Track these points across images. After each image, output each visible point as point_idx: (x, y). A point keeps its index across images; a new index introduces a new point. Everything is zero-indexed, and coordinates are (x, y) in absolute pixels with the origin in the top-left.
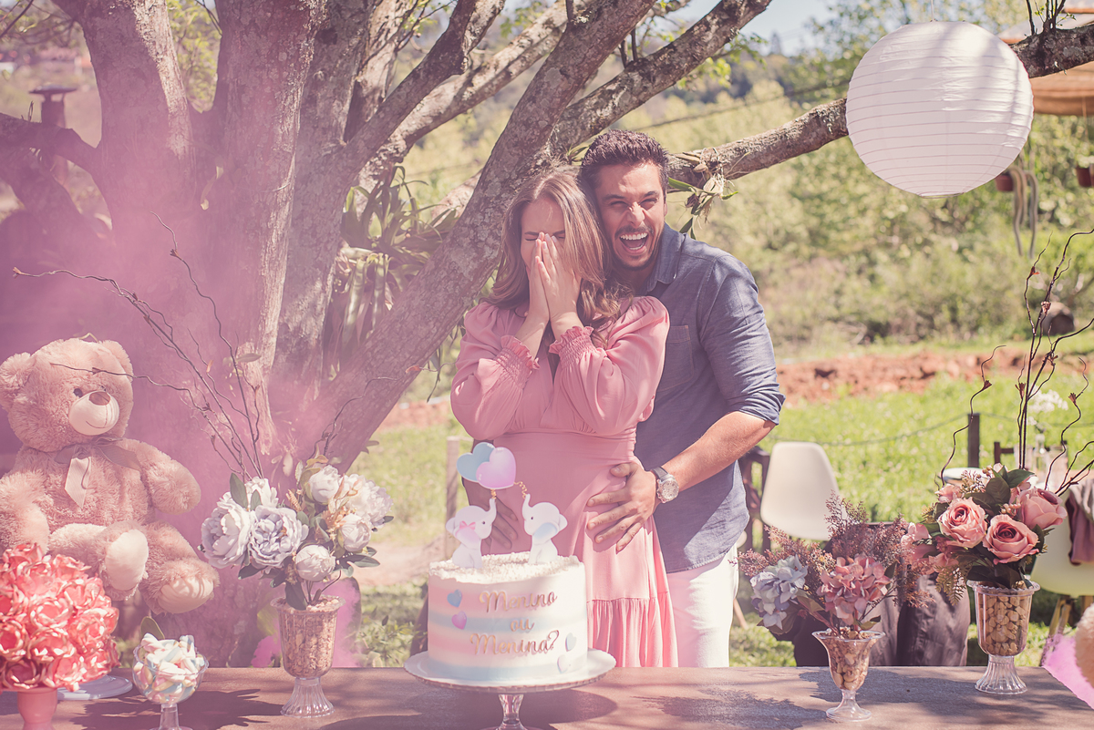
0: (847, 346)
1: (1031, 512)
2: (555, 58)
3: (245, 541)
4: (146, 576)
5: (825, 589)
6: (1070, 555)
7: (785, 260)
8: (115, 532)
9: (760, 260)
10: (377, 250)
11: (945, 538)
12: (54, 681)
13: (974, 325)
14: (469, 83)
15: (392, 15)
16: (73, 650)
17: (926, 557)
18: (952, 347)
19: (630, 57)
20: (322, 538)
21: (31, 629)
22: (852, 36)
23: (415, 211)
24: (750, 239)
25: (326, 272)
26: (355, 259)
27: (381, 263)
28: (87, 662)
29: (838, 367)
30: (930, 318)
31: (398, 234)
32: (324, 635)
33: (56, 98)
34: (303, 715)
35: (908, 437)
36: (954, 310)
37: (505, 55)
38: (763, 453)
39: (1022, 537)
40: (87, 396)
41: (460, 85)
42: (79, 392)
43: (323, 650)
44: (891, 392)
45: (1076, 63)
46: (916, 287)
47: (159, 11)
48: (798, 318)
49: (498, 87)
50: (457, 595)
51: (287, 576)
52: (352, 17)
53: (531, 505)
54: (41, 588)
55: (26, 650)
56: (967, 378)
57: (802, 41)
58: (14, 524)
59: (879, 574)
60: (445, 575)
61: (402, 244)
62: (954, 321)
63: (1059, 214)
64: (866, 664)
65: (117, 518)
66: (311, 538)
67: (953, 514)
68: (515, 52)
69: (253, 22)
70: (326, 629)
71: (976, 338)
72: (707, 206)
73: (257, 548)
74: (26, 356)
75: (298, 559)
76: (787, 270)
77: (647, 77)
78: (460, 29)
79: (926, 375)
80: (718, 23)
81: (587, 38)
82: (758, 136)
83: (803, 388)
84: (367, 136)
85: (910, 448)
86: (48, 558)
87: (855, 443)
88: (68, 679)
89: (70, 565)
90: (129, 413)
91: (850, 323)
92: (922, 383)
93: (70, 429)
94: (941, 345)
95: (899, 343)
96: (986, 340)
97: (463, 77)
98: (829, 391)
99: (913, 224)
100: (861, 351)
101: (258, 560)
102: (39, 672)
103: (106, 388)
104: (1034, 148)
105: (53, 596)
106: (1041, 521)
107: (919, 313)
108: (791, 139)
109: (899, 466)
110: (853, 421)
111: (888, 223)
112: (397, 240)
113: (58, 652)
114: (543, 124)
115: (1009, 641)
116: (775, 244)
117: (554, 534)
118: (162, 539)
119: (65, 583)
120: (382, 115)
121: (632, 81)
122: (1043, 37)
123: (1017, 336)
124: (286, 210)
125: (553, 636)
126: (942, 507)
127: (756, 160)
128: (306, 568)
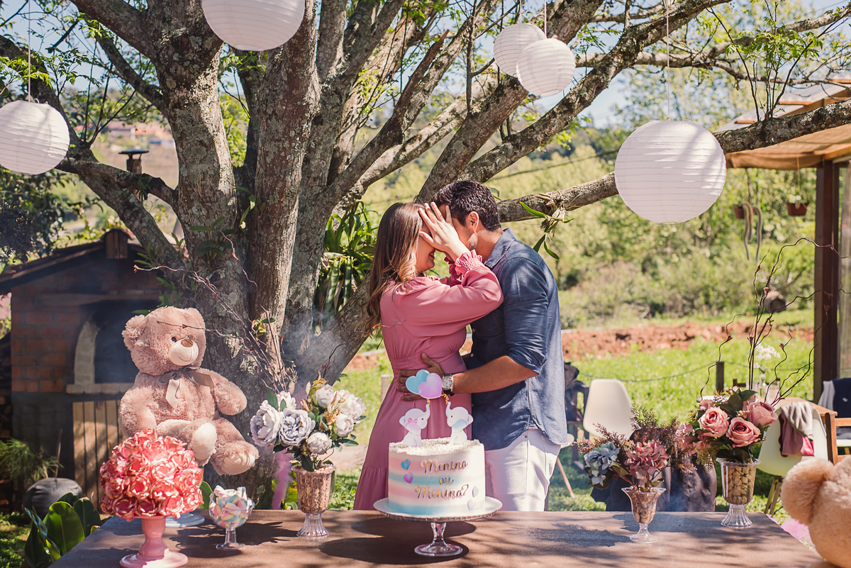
0: (637, 319)
1: (756, 415)
2: (460, 135)
3: (277, 430)
4: (215, 451)
5: (629, 461)
6: (781, 450)
7: (596, 263)
8: (198, 424)
9: (580, 263)
10: (346, 254)
11: (703, 431)
12: (166, 511)
13: (720, 306)
14: (403, 149)
15: (355, 107)
16: (177, 493)
17: (691, 443)
18: (705, 320)
19: (506, 133)
20: (324, 429)
21: (153, 480)
22: (641, 116)
23: (370, 230)
24: (573, 249)
25: (315, 267)
26: (333, 259)
27: (349, 262)
28: (185, 501)
29: (631, 332)
30: (692, 301)
31: (359, 244)
32: (324, 487)
33: (136, 157)
34: (310, 537)
35: (677, 376)
36: (707, 296)
37: (427, 131)
38: (584, 386)
39: (750, 431)
40: (179, 342)
41: (397, 151)
42: (174, 339)
43: (323, 497)
44: (666, 348)
45: (785, 139)
46: (683, 280)
47: (215, 105)
48: (605, 301)
49: (421, 152)
50: (407, 463)
51: (303, 451)
52: (332, 108)
53: (451, 408)
54: (158, 456)
55: (149, 492)
56: (716, 340)
57: (608, 119)
58: (135, 419)
59: (663, 451)
60: (400, 450)
61: (361, 250)
62: (707, 303)
63: (776, 233)
64: (654, 508)
65: (197, 416)
66: (317, 428)
67: (708, 417)
68: (432, 130)
69: (274, 112)
70: (324, 485)
71: (721, 314)
72: (554, 227)
73: (284, 434)
74: (142, 317)
75: (309, 441)
76: (598, 270)
77: (517, 146)
78: (400, 116)
79: (689, 338)
80: (560, 113)
81: (480, 122)
82: (586, 184)
83: (608, 346)
84: (342, 183)
85: (679, 385)
86: (161, 438)
87: (643, 381)
88: (174, 511)
89: (174, 443)
90: (204, 352)
91: (639, 304)
92: (686, 343)
93: (169, 362)
94: (699, 319)
95: (671, 317)
96: (728, 315)
97: (399, 146)
98: (626, 348)
99: (681, 240)
100: (646, 322)
101: (285, 442)
102: (157, 506)
103: (191, 337)
104: (760, 190)
105: (165, 460)
106: (762, 422)
107: (685, 298)
108: (607, 186)
109: (671, 397)
110: (641, 367)
111: (664, 239)
112: (357, 247)
113: (168, 494)
114: (452, 175)
115: (742, 495)
116: (590, 253)
117: (465, 426)
118: (224, 429)
119: (172, 453)
120: (351, 170)
121: (507, 149)
122: (764, 123)
123: (748, 313)
124: (292, 230)
125: (465, 488)
126: (702, 413)
127: (585, 198)
128: (314, 446)
